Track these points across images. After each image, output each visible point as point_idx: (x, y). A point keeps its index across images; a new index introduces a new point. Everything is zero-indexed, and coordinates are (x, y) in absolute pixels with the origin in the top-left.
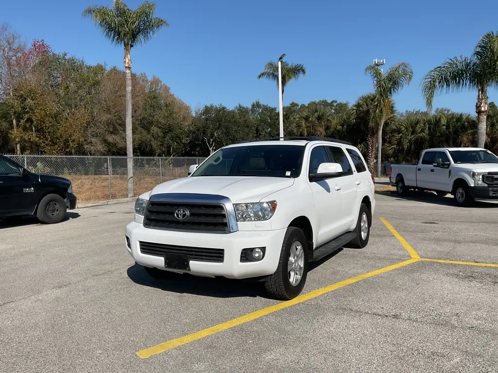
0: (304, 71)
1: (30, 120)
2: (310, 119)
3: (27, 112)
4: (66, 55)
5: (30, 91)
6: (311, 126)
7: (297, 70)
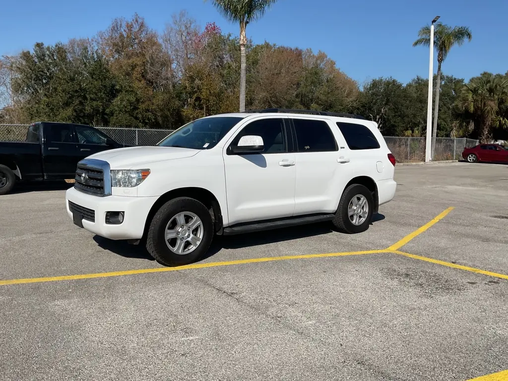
0: (469, 36)
1: (198, 99)
2: (480, 92)
3: (196, 92)
4: (230, 35)
5: (199, 72)
6: (480, 100)
7: (461, 34)
